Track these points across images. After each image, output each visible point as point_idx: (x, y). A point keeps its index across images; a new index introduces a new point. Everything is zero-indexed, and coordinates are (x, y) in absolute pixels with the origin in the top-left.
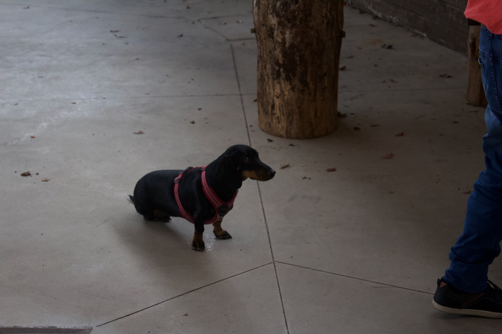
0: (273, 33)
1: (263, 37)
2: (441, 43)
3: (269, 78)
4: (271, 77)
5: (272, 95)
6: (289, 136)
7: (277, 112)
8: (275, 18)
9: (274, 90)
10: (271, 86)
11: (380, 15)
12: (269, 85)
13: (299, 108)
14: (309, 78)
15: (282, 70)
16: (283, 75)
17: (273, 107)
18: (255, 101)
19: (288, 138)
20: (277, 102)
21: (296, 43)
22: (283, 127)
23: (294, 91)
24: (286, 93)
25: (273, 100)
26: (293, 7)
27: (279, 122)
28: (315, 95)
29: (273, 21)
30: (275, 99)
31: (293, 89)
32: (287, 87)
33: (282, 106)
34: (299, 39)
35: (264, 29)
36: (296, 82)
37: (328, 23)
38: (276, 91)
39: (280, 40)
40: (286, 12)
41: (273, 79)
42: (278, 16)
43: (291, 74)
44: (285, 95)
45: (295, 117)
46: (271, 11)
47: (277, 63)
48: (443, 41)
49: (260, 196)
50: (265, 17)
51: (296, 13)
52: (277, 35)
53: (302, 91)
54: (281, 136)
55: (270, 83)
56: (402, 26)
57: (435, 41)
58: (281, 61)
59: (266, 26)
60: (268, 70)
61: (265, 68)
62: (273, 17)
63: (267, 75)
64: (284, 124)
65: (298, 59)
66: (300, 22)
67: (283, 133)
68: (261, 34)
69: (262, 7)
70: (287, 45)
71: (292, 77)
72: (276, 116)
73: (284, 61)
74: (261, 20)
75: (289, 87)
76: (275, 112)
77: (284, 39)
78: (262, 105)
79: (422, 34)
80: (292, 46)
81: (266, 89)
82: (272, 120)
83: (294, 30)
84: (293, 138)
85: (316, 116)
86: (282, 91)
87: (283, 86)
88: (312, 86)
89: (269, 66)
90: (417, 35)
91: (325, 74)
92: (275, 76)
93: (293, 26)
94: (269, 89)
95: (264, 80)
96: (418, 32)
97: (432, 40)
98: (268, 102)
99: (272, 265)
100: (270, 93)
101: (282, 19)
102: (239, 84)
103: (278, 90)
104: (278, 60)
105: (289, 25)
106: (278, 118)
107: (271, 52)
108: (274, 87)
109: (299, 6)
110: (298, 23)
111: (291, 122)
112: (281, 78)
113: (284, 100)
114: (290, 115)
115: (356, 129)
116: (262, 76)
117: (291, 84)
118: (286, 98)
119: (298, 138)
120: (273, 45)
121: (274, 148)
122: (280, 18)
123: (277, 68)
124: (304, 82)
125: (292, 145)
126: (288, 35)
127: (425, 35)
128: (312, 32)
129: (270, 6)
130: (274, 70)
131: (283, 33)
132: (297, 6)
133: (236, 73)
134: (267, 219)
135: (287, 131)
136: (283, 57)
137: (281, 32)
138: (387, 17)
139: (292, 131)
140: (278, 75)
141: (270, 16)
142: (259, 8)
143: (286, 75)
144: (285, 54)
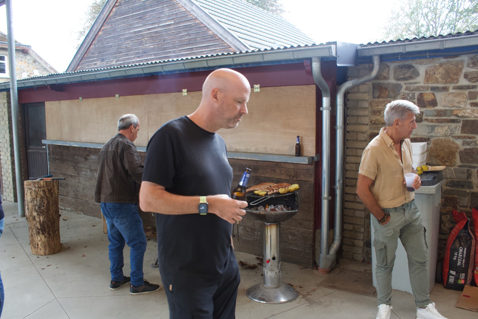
0: (35, 218)
1: (31, 220)
2: (88, 215)
3: (35, 235)
4: (36, 234)
5: (37, 241)
6: (45, 254)
7: (40, 246)
8: (36, 213)
9: (37, 239)
10: (36, 238)
11: (63, 208)
12: (35, 237)
13: (48, 243)
14: (51, 232)
15: (40, 231)
16: (41, 233)
17: (38, 245)
18: (29, 244)
19: (45, 255)
20: (39, 243)
21: (45, 220)
22: (42, 252)
23: (46, 238)
24: (43, 239)
25: (38, 243)
26: (42, 208)
27: (41, 250)
28: (54, 238)
29: (35, 214)
30: (38, 242)
31: (45, 237)
32: (42, 237)
33: (42, 244)
34: (46, 219)
35: (31, 217)
36: (46, 235)
37: (55, 212)
38: (38, 239)
39: (38, 220)
40: (40, 210)
41: (37, 235)
42: (37, 212)
43: (44, 232)
44: (42, 240)
45: (47, 247)
46: (34, 210)
47: (38, 229)
48: (89, 214)
49: (42, 277)
50: (31, 213)
51: (44, 210)
52: (37, 219)
53: (49, 237)
54: (42, 255)
55: (36, 237)
56: (72, 211)
57: (86, 215)
58: (39, 228)
59: (32, 216)
60: (34, 232)
61: (33, 231)
62: (35, 212)
63: (34, 234)
64: (43, 250)
65: (46, 226)
66: (46, 213)
67: (43, 254)
68: (30, 219)
69: (30, 210)
70: (41, 222)
71: (44, 233)
72: (39, 248)
73: (41, 228)
74: (30, 214)
75: (44, 237)
76: (39, 247)
77: (40, 220)
78: (33, 245)
79: (80, 213)
80: (43, 222)
81: (34, 239)
82: (38, 250)
83: (44, 216)
84: (47, 255)
85: (54, 245)
86: (41, 239)
87: (41, 237)
88: (52, 235)
89: (34, 231)
90: (78, 213)
91: (56, 230)
92: (38, 233)
93: (43, 215)
94: (35, 239)
95: (33, 236)
96: (79, 212)
97: (85, 214)
98: (35, 243)
99: (56, 300)
100: (36, 240)
101: (39, 213)
102: (17, 240)
103: (39, 238)
104: (38, 228)
105: (42, 215)
106: (40, 249)
107: (35, 225)
108: (37, 238)
109: (45, 208)
110: (45, 213)
111: (46, 249)
112: (40, 234)
113: (42, 242)
114: (45, 247)
115: (69, 248)
116: (32, 234)
117: (44, 235)
118: (43, 241)
119: (49, 255)
120: (36, 222)
121: (41, 260)
122: (38, 212)
123: (38, 231)
124: (49, 234)
125: (47, 257)
126: (41, 218)
127: (82, 213)
128: (51, 216)
129: (33, 209)
130: (37, 231)
131: (39, 218)
132: (44, 207)
133: (15, 236)
134: (47, 284)
135: (44, 253)
136: (40, 226)
137: (38, 218)
138: (66, 208)
139: (46, 252)
140: (39, 233)
141: (34, 213)
142: (29, 210)
143: (42, 233)
144: (41, 225)
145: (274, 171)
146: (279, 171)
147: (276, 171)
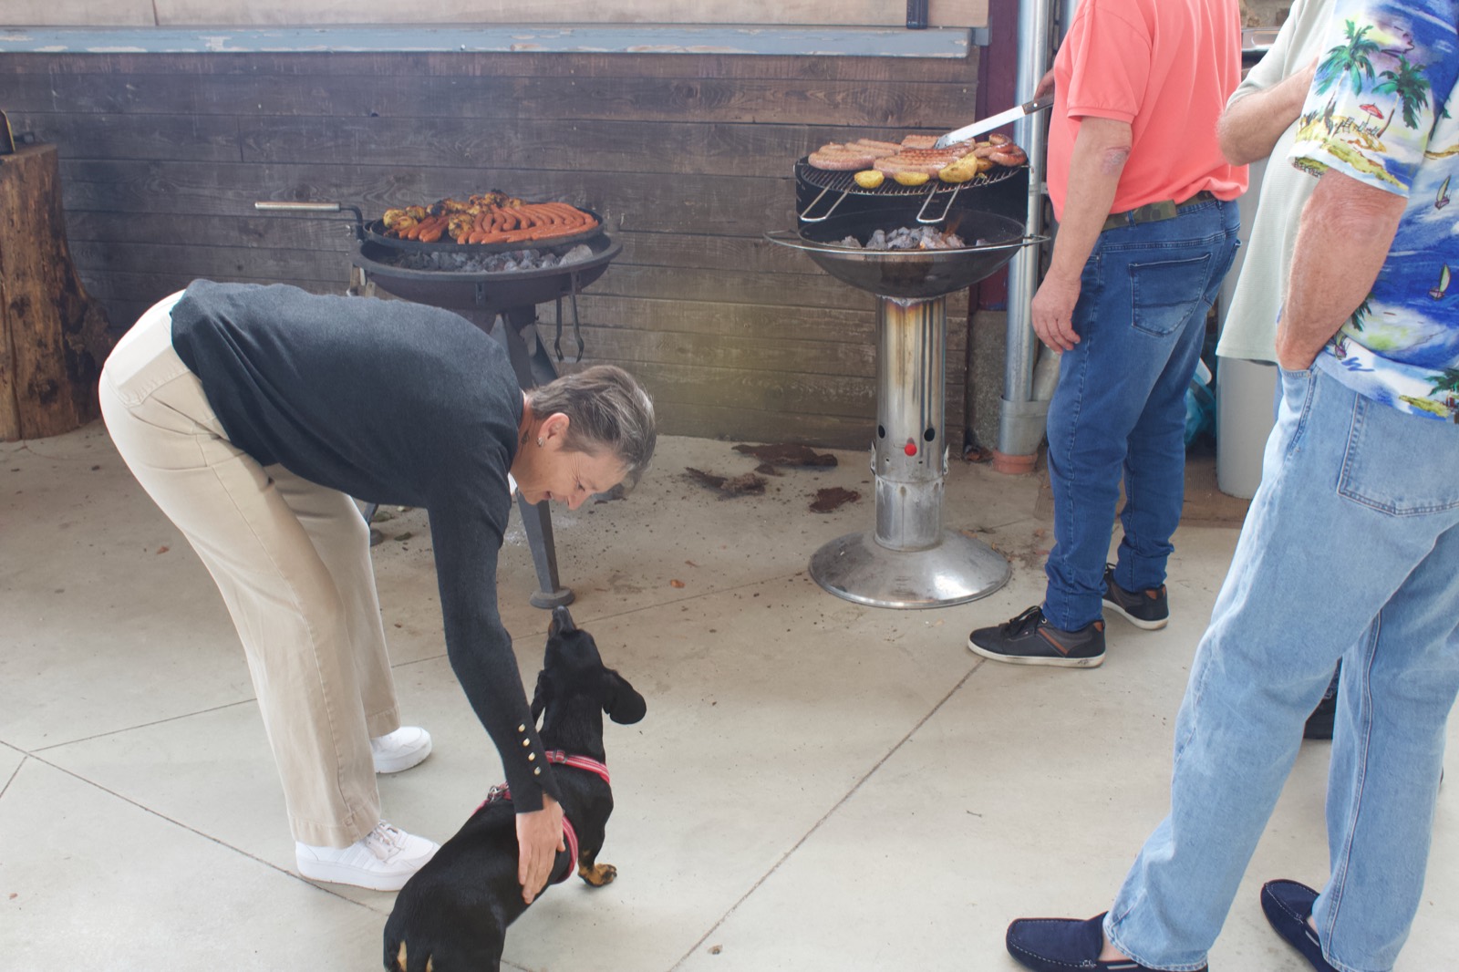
145: (802, 95)
146: (821, 95)
147: (808, 94)
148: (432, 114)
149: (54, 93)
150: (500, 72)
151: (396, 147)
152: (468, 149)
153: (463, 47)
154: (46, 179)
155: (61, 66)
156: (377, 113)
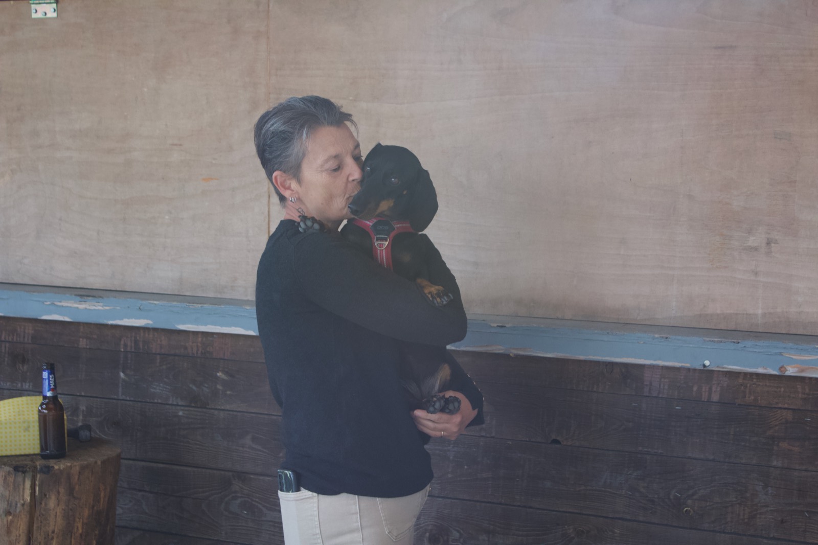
148: (640, 448)
149: (122, 375)
150: (750, 399)
151: (583, 488)
152: (689, 502)
153: (707, 363)
154: (102, 494)
155: (136, 342)
156: (558, 438)
